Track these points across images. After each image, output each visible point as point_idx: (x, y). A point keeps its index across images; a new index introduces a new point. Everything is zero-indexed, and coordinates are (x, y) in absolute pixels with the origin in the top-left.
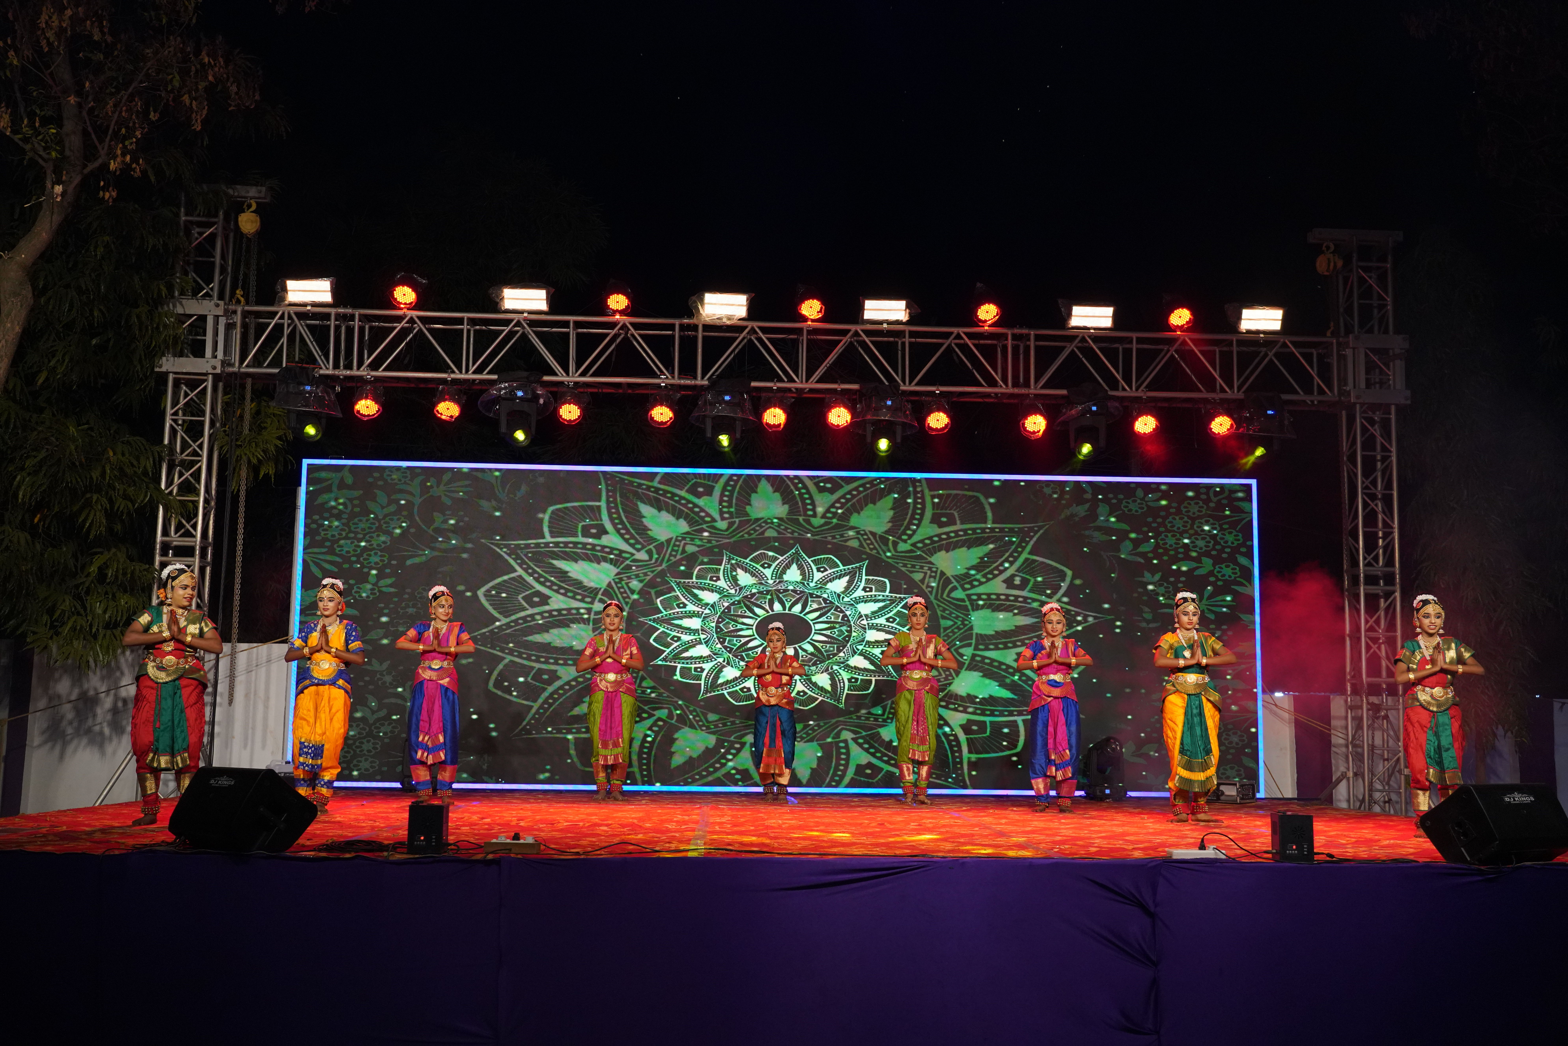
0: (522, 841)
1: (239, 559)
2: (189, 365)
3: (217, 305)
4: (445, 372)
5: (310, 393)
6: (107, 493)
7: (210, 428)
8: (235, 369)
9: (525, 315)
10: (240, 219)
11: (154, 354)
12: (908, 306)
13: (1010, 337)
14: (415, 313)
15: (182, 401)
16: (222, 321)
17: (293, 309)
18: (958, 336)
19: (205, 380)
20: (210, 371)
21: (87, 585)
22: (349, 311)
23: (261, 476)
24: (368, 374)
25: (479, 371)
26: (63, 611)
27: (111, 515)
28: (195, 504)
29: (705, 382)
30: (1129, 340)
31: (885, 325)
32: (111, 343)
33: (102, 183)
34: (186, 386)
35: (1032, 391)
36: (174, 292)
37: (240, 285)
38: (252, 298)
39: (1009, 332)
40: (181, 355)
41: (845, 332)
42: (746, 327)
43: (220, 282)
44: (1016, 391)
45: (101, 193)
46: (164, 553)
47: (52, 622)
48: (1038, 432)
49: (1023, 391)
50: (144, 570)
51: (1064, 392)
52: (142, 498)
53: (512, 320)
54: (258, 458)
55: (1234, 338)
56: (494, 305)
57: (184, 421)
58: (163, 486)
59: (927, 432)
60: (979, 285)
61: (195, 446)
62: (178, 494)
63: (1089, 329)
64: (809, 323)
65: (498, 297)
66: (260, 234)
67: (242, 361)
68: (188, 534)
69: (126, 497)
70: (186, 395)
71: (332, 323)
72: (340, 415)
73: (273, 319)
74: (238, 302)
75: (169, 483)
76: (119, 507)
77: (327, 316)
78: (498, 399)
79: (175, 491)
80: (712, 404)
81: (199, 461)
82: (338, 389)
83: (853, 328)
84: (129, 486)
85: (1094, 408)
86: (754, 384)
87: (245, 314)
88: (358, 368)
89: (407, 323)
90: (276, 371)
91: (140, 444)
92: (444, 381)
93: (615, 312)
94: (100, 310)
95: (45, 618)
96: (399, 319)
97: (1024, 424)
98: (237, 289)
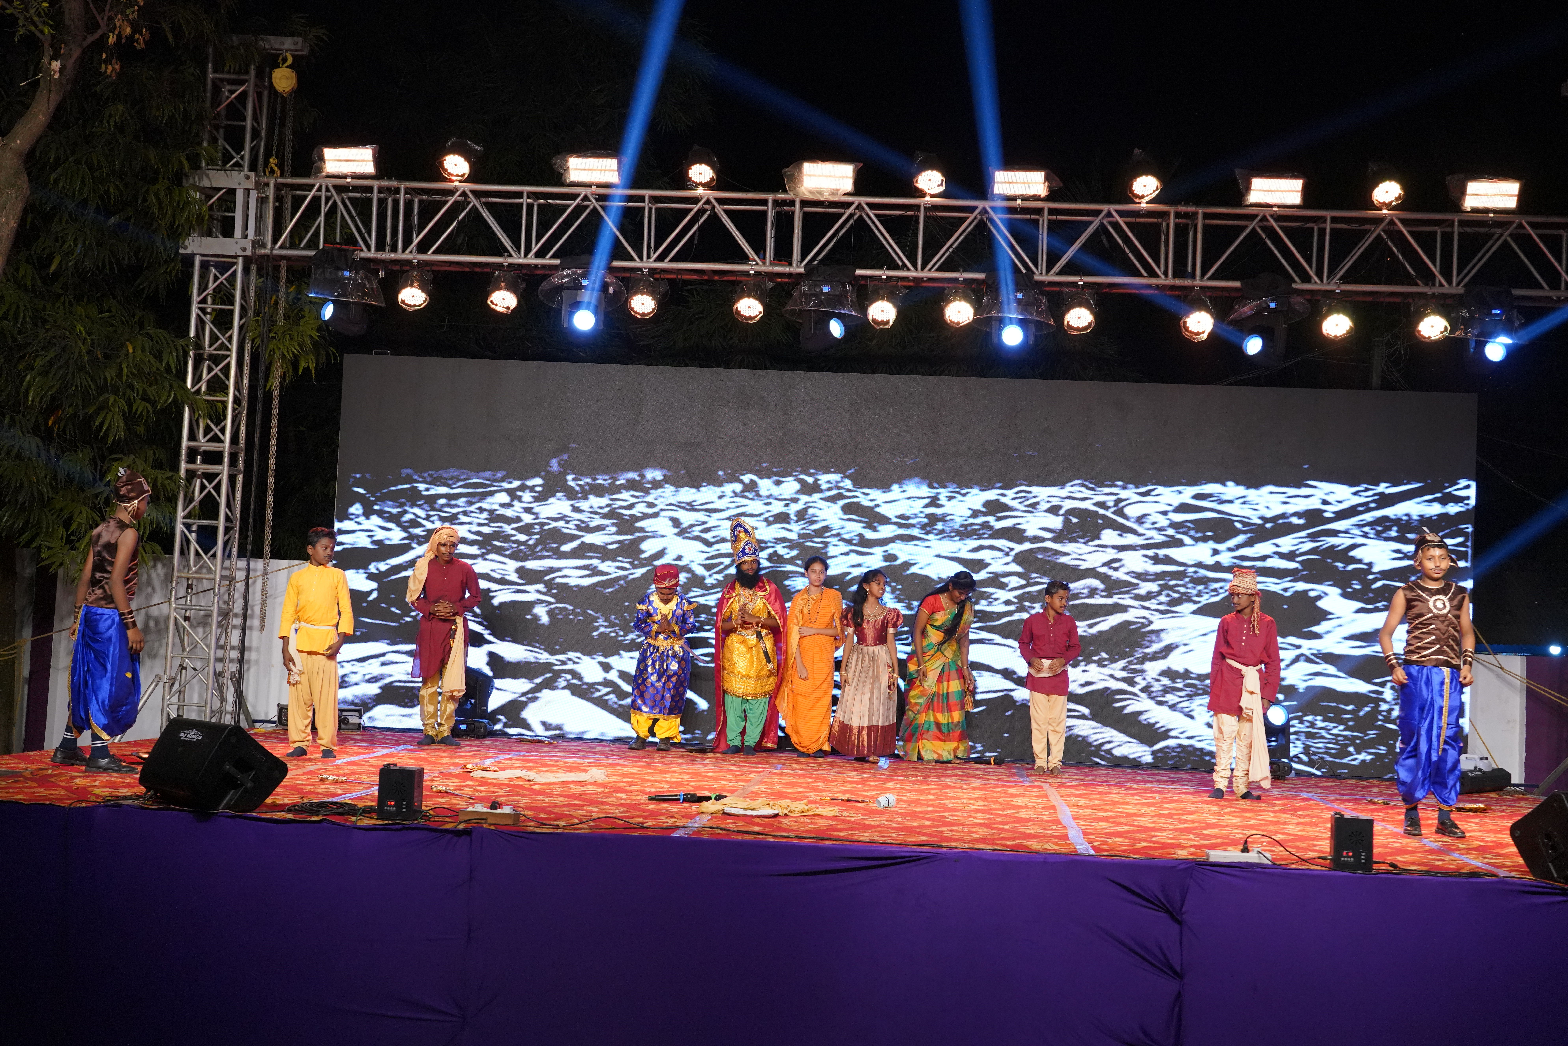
0: (499, 811)
1: (272, 468)
2: (217, 246)
3: (247, 177)
4: (501, 255)
5: (349, 279)
6: (124, 393)
7: (241, 318)
8: (267, 251)
9: (594, 188)
10: (274, 75)
11: (177, 234)
12: (1047, 179)
13: (1172, 216)
14: (468, 187)
15: (212, 286)
16: (254, 195)
17: (331, 182)
18: (1109, 214)
19: (235, 264)
20: (240, 253)
21: (105, 495)
22: (394, 184)
23: (301, 371)
24: (414, 258)
25: (540, 254)
26: (80, 524)
27: (130, 418)
28: (224, 404)
29: (801, 270)
30: (1323, 219)
31: (1019, 202)
32: (132, 220)
33: (104, 56)
34: (216, 269)
35: (1198, 282)
36: (200, 162)
37: (274, 152)
38: (288, 168)
39: (1172, 210)
40: (210, 234)
41: (972, 209)
42: (852, 203)
43: (252, 149)
44: (1178, 282)
45: (103, 67)
46: (191, 459)
47: (68, 537)
48: (1203, 332)
49: (1187, 282)
50: (168, 478)
51: (1237, 284)
52: (164, 398)
53: (579, 195)
54: (293, 353)
55: (1456, 218)
56: (557, 177)
57: (213, 310)
58: (189, 385)
59: (1066, 331)
60: (1137, 151)
61: (223, 339)
62: (206, 394)
63: (1271, 206)
64: (928, 199)
65: (561, 167)
66: (297, 92)
67: (275, 241)
68: (216, 439)
69: (145, 398)
70: (216, 278)
71: (375, 196)
72: (383, 305)
73: (310, 191)
74: (272, 172)
75: (197, 379)
76: (137, 410)
77: (370, 189)
78: (561, 288)
79: (203, 389)
80: (808, 297)
81: (228, 356)
82: (382, 274)
83: (980, 204)
84: (151, 385)
85: (1273, 305)
86: (859, 272)
87: (279, 187)
88: (404, 250)
89: (460, 196)
90: (312, 253)
91: (162, 338)
92: (500, 266)
93: (697, 185)
94: (117, 186)
95: (62, 530)
96: (451, 192)
97: (1185, 323)
98: (271, 157)
